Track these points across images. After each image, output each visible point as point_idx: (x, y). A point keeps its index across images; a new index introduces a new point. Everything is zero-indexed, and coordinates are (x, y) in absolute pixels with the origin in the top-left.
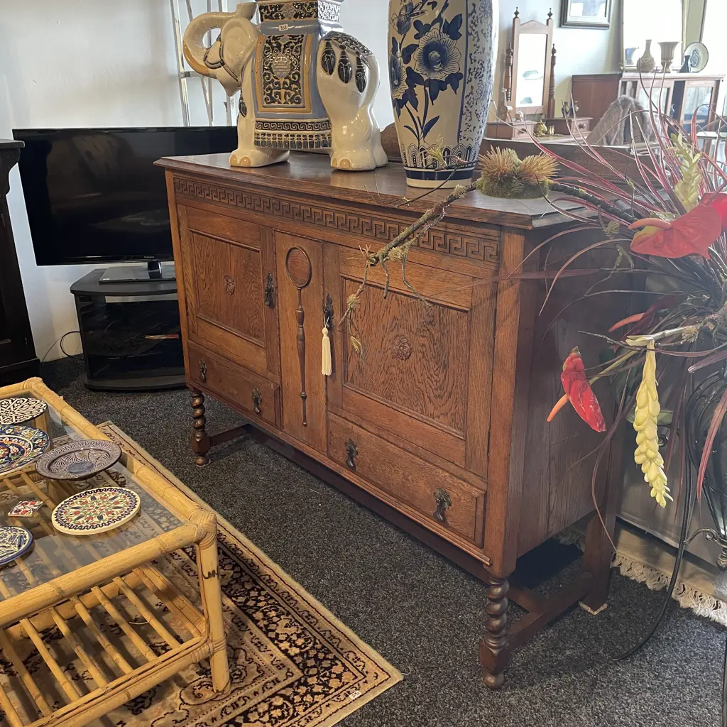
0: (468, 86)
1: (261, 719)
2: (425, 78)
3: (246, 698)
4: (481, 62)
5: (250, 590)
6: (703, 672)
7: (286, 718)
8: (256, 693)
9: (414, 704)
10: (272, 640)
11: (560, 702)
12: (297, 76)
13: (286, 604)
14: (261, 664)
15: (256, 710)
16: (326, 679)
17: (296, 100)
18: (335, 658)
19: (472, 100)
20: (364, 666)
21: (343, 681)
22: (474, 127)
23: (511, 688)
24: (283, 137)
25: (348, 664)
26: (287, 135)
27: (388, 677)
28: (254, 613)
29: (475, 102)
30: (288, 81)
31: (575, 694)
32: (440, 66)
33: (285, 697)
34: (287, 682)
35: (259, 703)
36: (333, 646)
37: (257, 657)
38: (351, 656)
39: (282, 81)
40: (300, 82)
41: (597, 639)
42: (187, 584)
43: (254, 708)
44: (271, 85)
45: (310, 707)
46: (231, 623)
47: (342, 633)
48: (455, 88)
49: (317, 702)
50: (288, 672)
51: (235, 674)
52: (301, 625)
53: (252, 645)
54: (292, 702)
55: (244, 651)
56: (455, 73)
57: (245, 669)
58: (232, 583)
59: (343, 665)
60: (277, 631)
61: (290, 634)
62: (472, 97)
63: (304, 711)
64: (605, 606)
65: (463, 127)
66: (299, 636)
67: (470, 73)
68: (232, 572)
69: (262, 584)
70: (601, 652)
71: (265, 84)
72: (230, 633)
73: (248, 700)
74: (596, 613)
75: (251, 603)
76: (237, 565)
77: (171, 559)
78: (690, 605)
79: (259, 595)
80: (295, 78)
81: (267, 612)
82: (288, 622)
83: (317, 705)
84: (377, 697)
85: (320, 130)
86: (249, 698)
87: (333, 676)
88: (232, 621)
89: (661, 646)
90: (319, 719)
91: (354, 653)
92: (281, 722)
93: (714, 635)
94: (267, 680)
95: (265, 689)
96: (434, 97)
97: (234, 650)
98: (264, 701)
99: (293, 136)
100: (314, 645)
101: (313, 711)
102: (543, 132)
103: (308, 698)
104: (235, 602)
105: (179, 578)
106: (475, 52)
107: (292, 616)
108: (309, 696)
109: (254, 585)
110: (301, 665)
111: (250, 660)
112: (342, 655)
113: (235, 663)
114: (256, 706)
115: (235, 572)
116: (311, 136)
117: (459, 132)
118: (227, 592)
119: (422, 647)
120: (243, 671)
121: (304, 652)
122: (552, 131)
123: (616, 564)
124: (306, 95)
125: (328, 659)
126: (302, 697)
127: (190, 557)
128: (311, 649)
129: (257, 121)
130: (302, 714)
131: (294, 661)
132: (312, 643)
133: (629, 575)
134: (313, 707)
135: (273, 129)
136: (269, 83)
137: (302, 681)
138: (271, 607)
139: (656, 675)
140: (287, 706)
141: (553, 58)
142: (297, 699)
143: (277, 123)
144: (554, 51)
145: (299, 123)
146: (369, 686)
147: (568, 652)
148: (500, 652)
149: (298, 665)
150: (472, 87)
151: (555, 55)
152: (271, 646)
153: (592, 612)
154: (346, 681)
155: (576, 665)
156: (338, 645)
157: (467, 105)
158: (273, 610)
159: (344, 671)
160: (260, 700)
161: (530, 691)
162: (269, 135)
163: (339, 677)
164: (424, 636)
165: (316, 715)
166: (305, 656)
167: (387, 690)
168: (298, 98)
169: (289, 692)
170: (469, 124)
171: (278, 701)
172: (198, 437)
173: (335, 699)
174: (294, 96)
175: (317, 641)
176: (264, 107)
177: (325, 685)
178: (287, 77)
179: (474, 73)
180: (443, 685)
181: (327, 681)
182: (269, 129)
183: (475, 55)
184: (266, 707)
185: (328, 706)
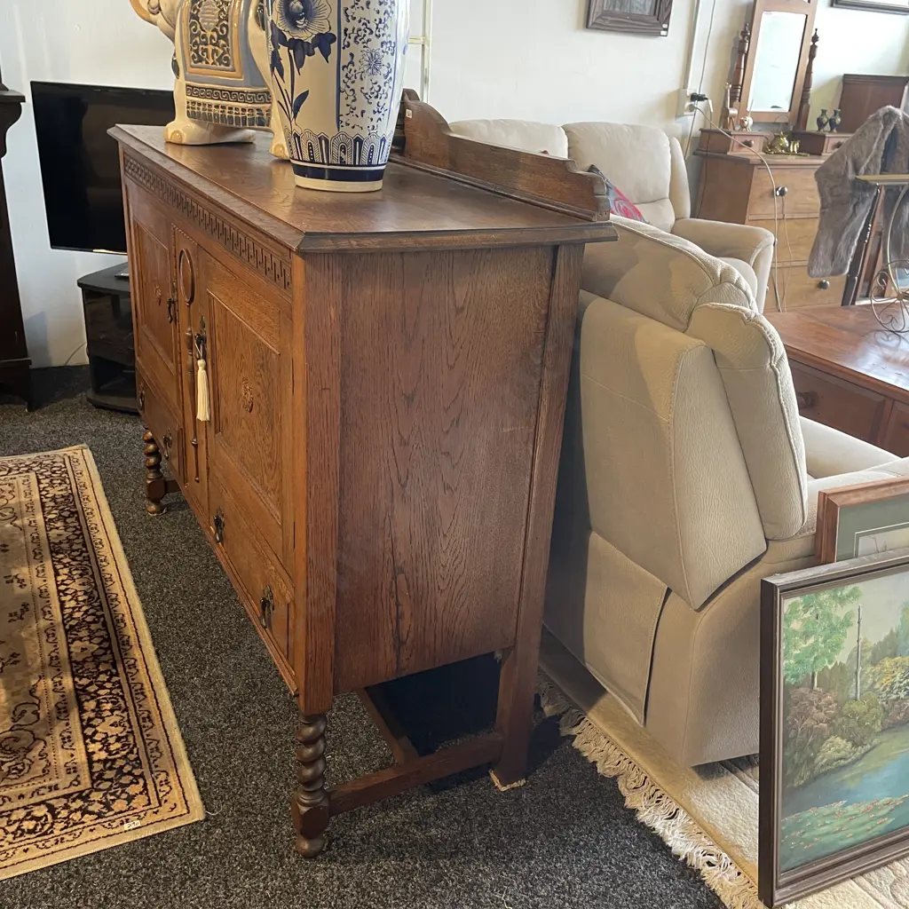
0: (345, 53)
1: (6, 828)
2: (288, 37)
3: (6, 799)
4: (363, 21)
5: (102, 673)
6: (596, 898)
7: (35, 833)
8: (21, 796)
9: (197, 853)
10: (85, 737)
11: (378, 893)
12: (225, 29)
13: (131, 697)
14: (53, 764)
15: (7, 816)
16: (113, 798)
17: (224, 60)
18: (142, 776)
19: (352, 72)
20: (168, 793)
21: (131, 804)
22: (363, 112)
23: (329, 860)
24: (213, 108)
25: (150, 787)
26: (217, 107)
27: (185, 811)
28: (88, 701)
29: (358, 76)
30: (215, 35)
31: (405, 886)
32: (305, 22)
33: (51, 809)
34: (66, 792)
35: (18, 809)
36: (149, 760)
37: (53, 754)
38: (162, 777)
39: (209, 33)
40: (229, 37)
41: (483, 825)
42: (37, 651)
43: (9, 813)
44: (198, 39)
45: (72, 826)
46: (53, 705)
47: (170, 746)
48: (326, 54)
49: (83, 823)
50: (76, 780)
51: (16, 769)
52: (131, 727)
53: (59, 738)
54: (54, 817)
55: (45, 743)
56: (324, 32)
57: (30, 766)
58: (88, 660)
59: (145, 785)
60: (97, 728)
61: (110, 734)
62: (353, 69)
63: (62, 830)
64: (522, 782)
65: (344, 110)
66: (118, 740)
67: (346, 34)
68: (97, 647)
69: (120, 669)
70: (476, 841)
71: (193, 36)
72: (44, 720)
73: (8, 802)
74: (503, 789)
75: (92, 689)
76: (109, 640)
77: (41, 617)
78: (637, 806)
79: (109, 681)
80: (222, 31)
81: (102, 703)
82: (117, 719)
83: (81, 826)
84: (159, 834)
85: (254, 103)
86: (10, 800)
87: (124, 796)
88: (56, 705)
89: (561, 851)
90: (70, 844)
91: (167, 774)
92: (28, 836)
93: (644, 853)
94: (45, 784)
95: (36, 794)
96: (300, 65)
97: (35, 739)
98: (25, 808)
99: (223, 107)
100: (128, 753)
101: (70, 833)
102: (782, 148)
103: (76, 816)
104: (75, 683)
105: (34, 642)
106: (353, 7)
107: (128, 715)
108: (79, 814)
109: (111, 668)
110: (96, 775)
111: (42, 756)
112: (152, 773)
113: (25, 755)
114: (12, 811)
115: (100, 648)
116: (244, 110)
117: (339, 116)
118: (74, 670)
119: (256, 784)
120: (27, 768)
121: (110, 760)
122: (795, 147)
123: (575, 731)
124: (236, 56)
125: (133, 775)
126: (71, 812)
127: (63, 620)
128: (120, 758)
129: (187, 85)
130: (56, 832)
131: (91, 767)
132: (127, 751)
133: (582, 749)
134: (75, 828)
135: (202, 97)
136: (196, 35)
137: (84, 794)
138: (110, 698)
139: (527, 887)
140: (47, 820)
141: (813, 49)
142: (64, 813)
143: (206, 89)
144: (815, 39)
145: (230, 92)
146: (158, 817)
147: (433, 831)
148: (308, 811)
149: (92, 774)
150: (352, 55)
151: (816, 44)
152: (79, 745)
153: (500, 786)
154: (134, 806)
155: (431, 851)
156: (155, 760)
157: (346, 80)
158: (112, 702)
159: (141, 793)
160: (21, 806)
161: (350, 870)
162: (199, 104)
163: (130, 799)
164: (269, 772)
165: (71, 838)
166: (108, 765)
167: (176, 828)
168: (226, 59)
169: (58, 804)
170: (354, 105)
171: (40, 811)
172: (150, 479)
173: (106, 825)
174: (223, 54)
175: (135, 750)
176: (192, 67)
177: (108, 806)
178: (215, 30)
179: (353, 36)
180: (249, 837)
181: (113, 800)
182: (198, 97)
183: (353, 10)
184: (22, 813)
185: (91, 830)
